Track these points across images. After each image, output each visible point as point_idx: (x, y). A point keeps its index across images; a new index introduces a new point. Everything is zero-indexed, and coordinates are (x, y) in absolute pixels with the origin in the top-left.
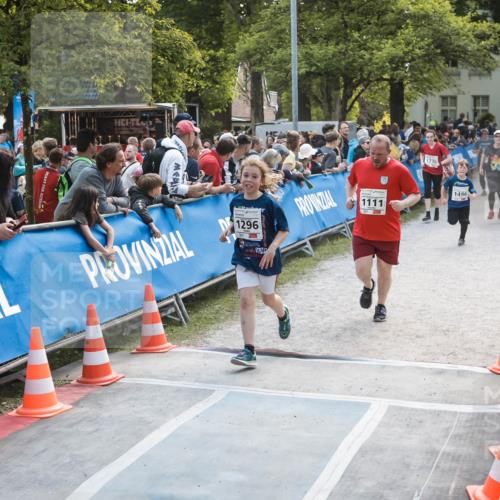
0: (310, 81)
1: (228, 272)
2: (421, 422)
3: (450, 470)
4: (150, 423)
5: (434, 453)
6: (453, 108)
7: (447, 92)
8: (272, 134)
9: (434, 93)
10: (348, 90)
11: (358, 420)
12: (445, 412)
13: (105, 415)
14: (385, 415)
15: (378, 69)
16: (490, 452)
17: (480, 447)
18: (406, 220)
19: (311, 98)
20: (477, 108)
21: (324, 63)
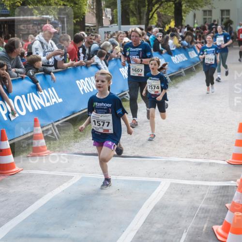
0: (129, 2)
1: (82, 110)
2: (188, 191)
3: (204, 217)
4: (37, 195)
5: (194, 208)
6: (210, 17)
7: (206, 8)
8: (108, 33)
9: (199, 8)
10: (150, 7)
11: (154, 191)
12: (202, 186)
13: (11, 191)
14: (168, 188)
16: (226, 207)
17: (221, 205)
18: (182, 80)
19: (130, 12)
20: (223, 17)
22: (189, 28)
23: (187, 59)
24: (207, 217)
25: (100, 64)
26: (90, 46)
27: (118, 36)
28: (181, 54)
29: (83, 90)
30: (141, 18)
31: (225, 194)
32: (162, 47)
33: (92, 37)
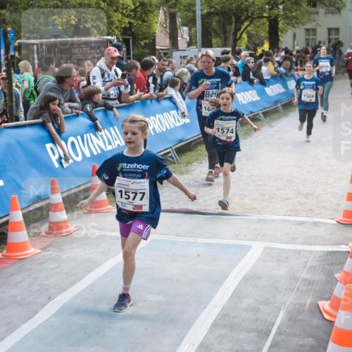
0: (211, 19)
2: (287, 258)
3: (307, 291)
5: (295, 279)
6: (314, 37)
7: (309, 26)
8: (185, 57)
9: (301, 26)
10: (238, 25)
11: (242, 257)
12: (304, 251)
13: (64, 256)
14: (262, 254)
15: (259, 9)
16: (335, 278)
17: (328, 275)
18: (279, 117)
19: (212, 31)
20: (331, 37)
21: (220, 5)
22: (287, 51)
23: (284, 90)
24: (310, 290)
25: (175, 96)
26: (162, 73)
27: (198, 61)
28: (278, 85)
29: (154, 130)
30: (226, 39)
31: (334, 261)
32: (253, 75)
33: (164, 62)
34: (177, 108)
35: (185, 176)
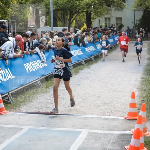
0: (57, 12)
2: (100, 138)
6: (109, 22)
7: (107, 16)
9: (102, 16)
10: (71, 16)
11: (77, 138)
12: (109, 134)
14: (87, 135)
15: (82, 8)
16: (125, 148)
17: (121, 147)
18: (93, 63)
19: (57, 19)
20: (118, 22)
21: (62, 5)
23: (95, 49)
28: (92, 46)
29: (29, 70)
31: (124, 139)
32: (79, 42)
34: (41, 59)
35: (45, 94)
